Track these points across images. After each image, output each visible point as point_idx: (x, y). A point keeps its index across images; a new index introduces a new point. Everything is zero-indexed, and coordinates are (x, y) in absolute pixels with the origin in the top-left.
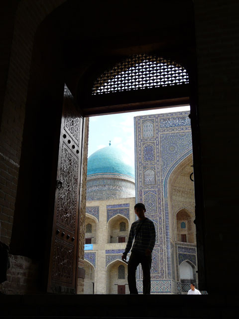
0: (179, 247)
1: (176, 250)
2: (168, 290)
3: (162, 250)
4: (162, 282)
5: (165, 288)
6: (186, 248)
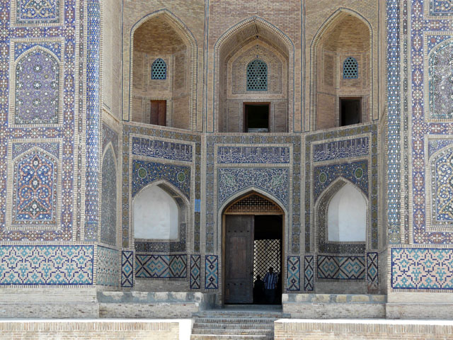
0: (136, 140)
1: (126, 149)
2: (80, 276)
3: (72, 146)
4: (63, 251)
5: (73, 271)
6: (161, 142)
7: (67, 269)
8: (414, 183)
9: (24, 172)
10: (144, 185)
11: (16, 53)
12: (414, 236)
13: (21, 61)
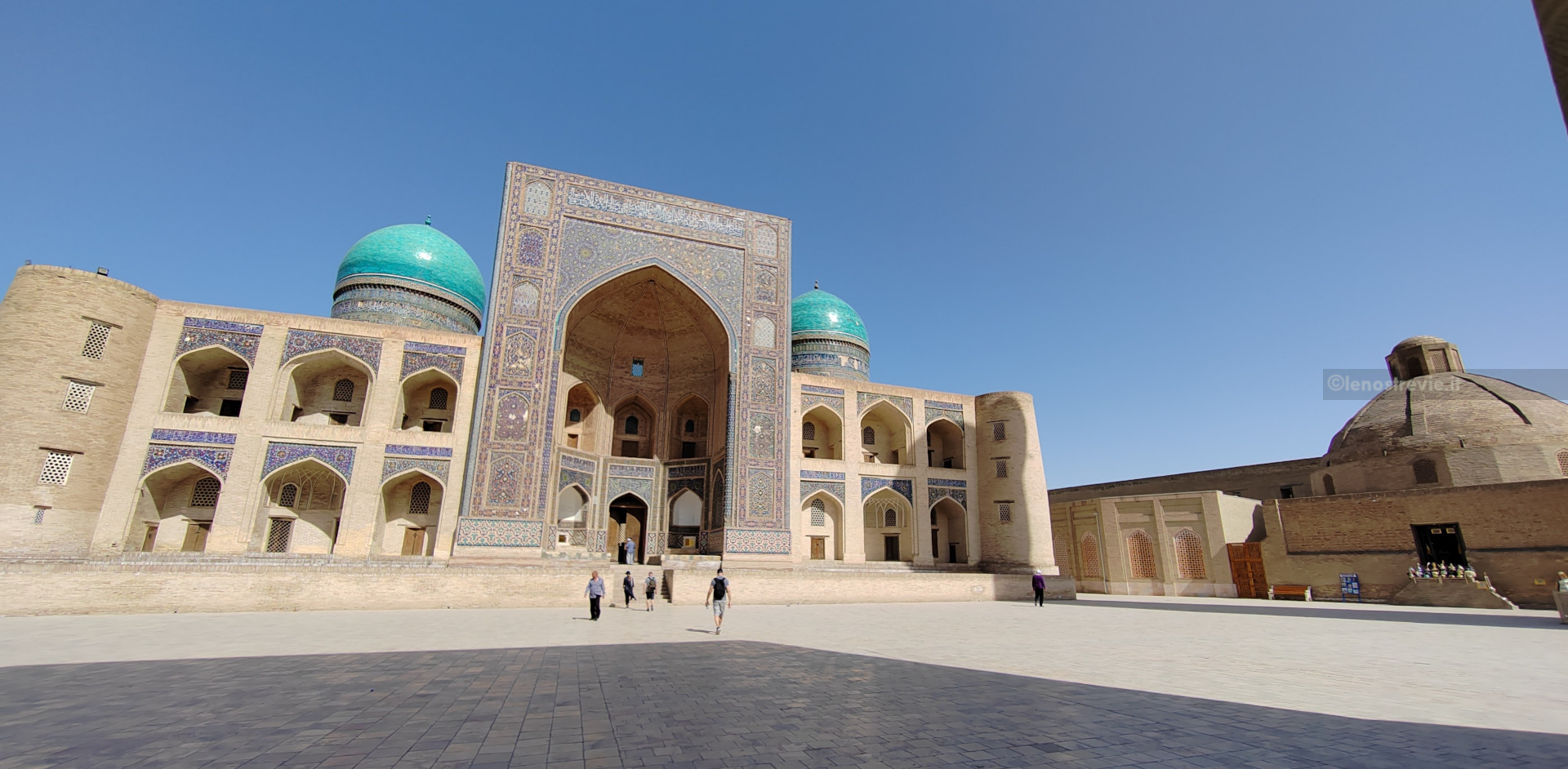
0: (564, 457)
1: (558, 462)
2: (532, 541)
3: (533, 457)
4: (521, 524)
5: (527, 538)
6: (578, 459)
7: (522, 536)
9: (498, 472)
11: (499, 395)
12: (739, 522)
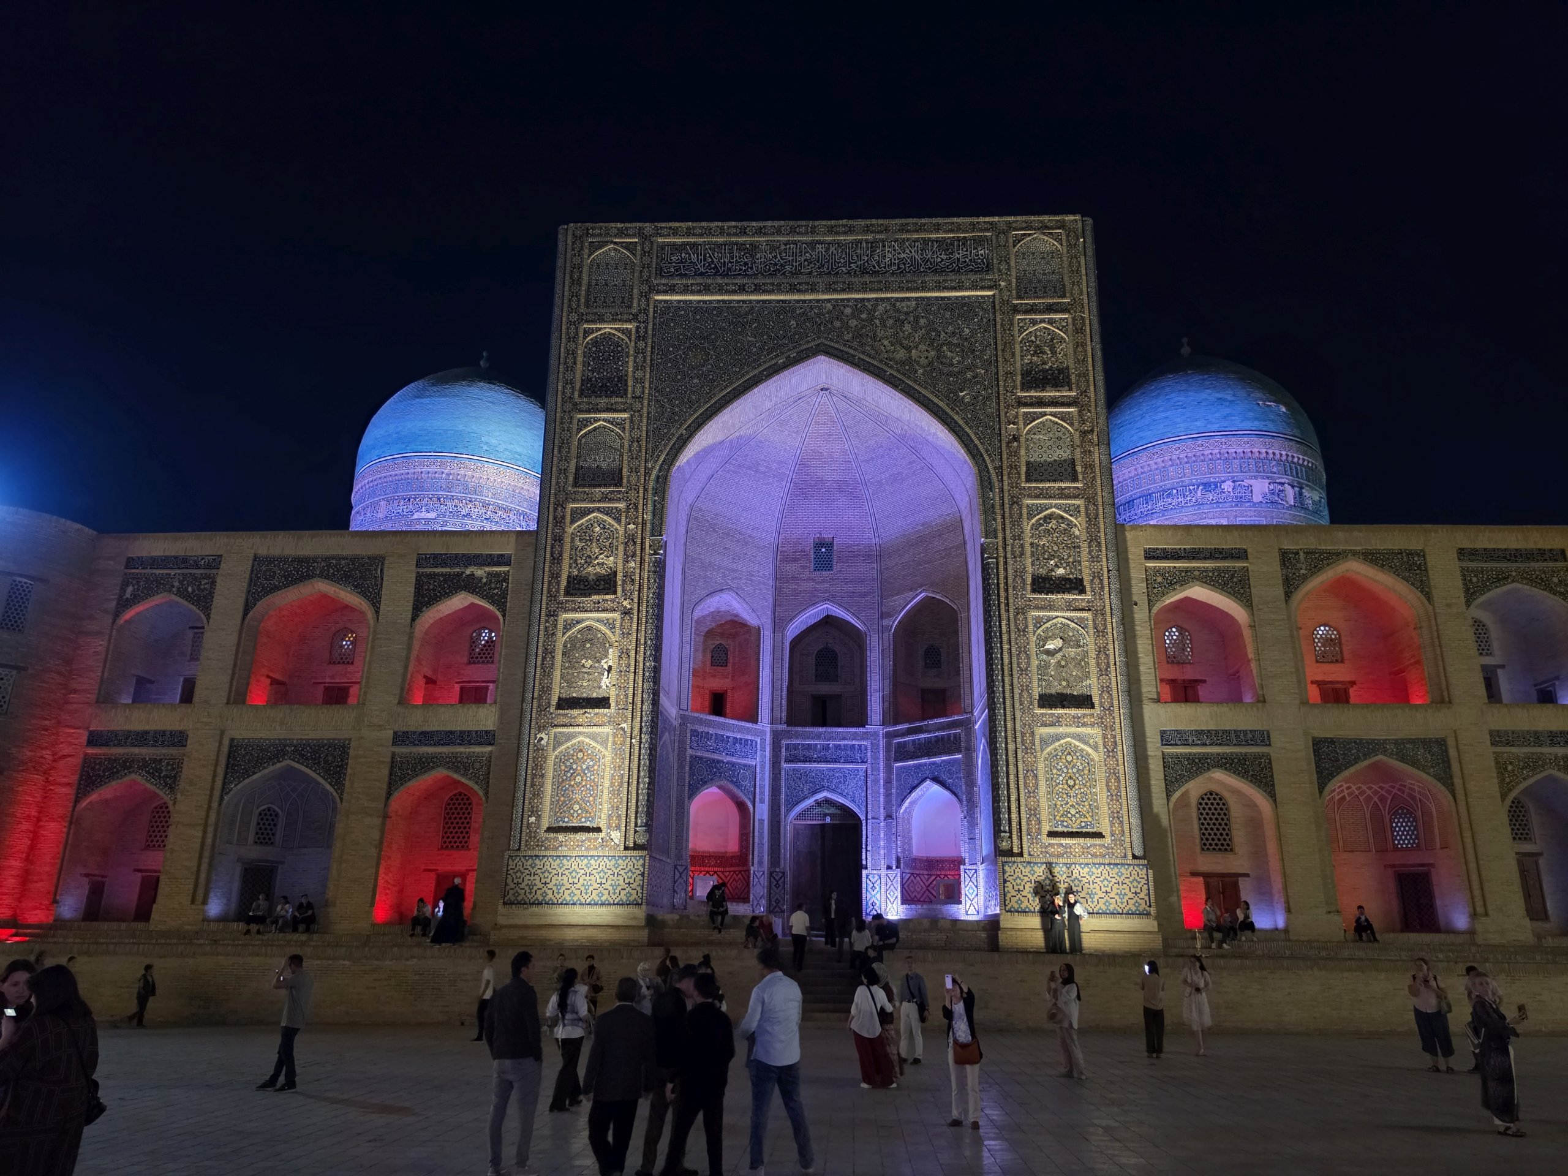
0: (694, 733)
2: (628, 894)
4: (607, 862)
5: (619, 888)
6: (723, 736)
7: (611, 885)
8: (1025, 783)
9: (566, 767)
10: (702, 785)
11: (564, 628)
12: (1029, 847)
13: (569, 637)
